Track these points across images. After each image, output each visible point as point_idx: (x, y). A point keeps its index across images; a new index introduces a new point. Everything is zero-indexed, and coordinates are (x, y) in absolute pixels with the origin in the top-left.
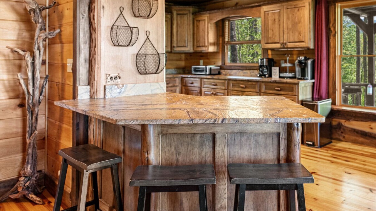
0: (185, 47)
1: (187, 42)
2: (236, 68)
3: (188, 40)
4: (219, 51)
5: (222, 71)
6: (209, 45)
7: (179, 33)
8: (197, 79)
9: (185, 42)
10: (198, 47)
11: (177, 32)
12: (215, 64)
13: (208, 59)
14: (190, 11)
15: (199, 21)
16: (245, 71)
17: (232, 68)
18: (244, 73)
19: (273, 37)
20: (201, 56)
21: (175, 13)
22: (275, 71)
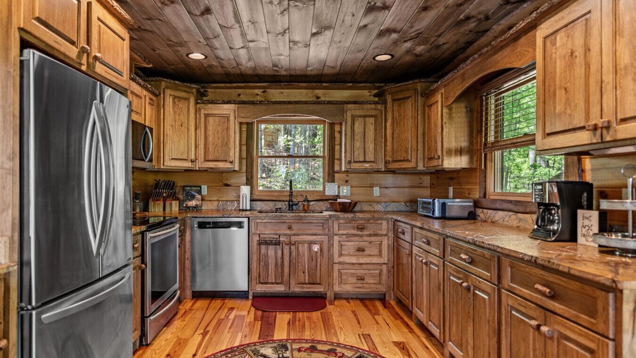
0: (408, 160)
1: (410, 150)
2: (505, 206)
3: (411, 146)
4: (474, 166)
5: (479, 211)
6: (445, 154)
7: (395, 135)
8: (408, 226)
9: (406, 152)
10: (430, 159)
11: (393, 134)
12: (471, 196)
13: (460, 184)
14: (416, 90)
15: (431, 105)
16: (520, 215)
17: (497, 206)
18: (520, 220)
19: (569, 111)
20: (452, 179)
21: (389, 98)
22: (586, 222)
